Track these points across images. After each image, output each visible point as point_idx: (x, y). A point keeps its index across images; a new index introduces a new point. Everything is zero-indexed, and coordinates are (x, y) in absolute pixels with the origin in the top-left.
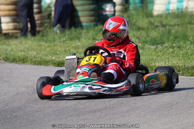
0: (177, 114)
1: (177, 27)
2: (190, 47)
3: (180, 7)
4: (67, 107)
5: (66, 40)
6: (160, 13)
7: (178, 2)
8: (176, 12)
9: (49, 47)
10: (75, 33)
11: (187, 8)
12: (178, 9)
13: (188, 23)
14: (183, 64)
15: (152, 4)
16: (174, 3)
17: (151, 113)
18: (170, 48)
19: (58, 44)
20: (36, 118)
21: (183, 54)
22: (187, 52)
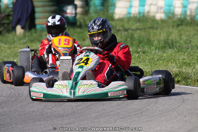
0: (148, 121)
1: (139, 32)
2: (155, 52)
3: (142, 11)
4: (33, 112)
5: (26, 42)
6: (122, 16)
7: (140, 6)
8: (138, 16)
9: (10, 48)
10: (35, 35)
11: (149, 12)
12: (140, 13)
13: (150, 28)
14: (149, 70)
15: (113, 7)
16: (136, 7)
17: (121, 120)
18: (135, 52)
19: (18, 46)
20: (2, 121)
21: (149, 60)
22: (153, 57)
